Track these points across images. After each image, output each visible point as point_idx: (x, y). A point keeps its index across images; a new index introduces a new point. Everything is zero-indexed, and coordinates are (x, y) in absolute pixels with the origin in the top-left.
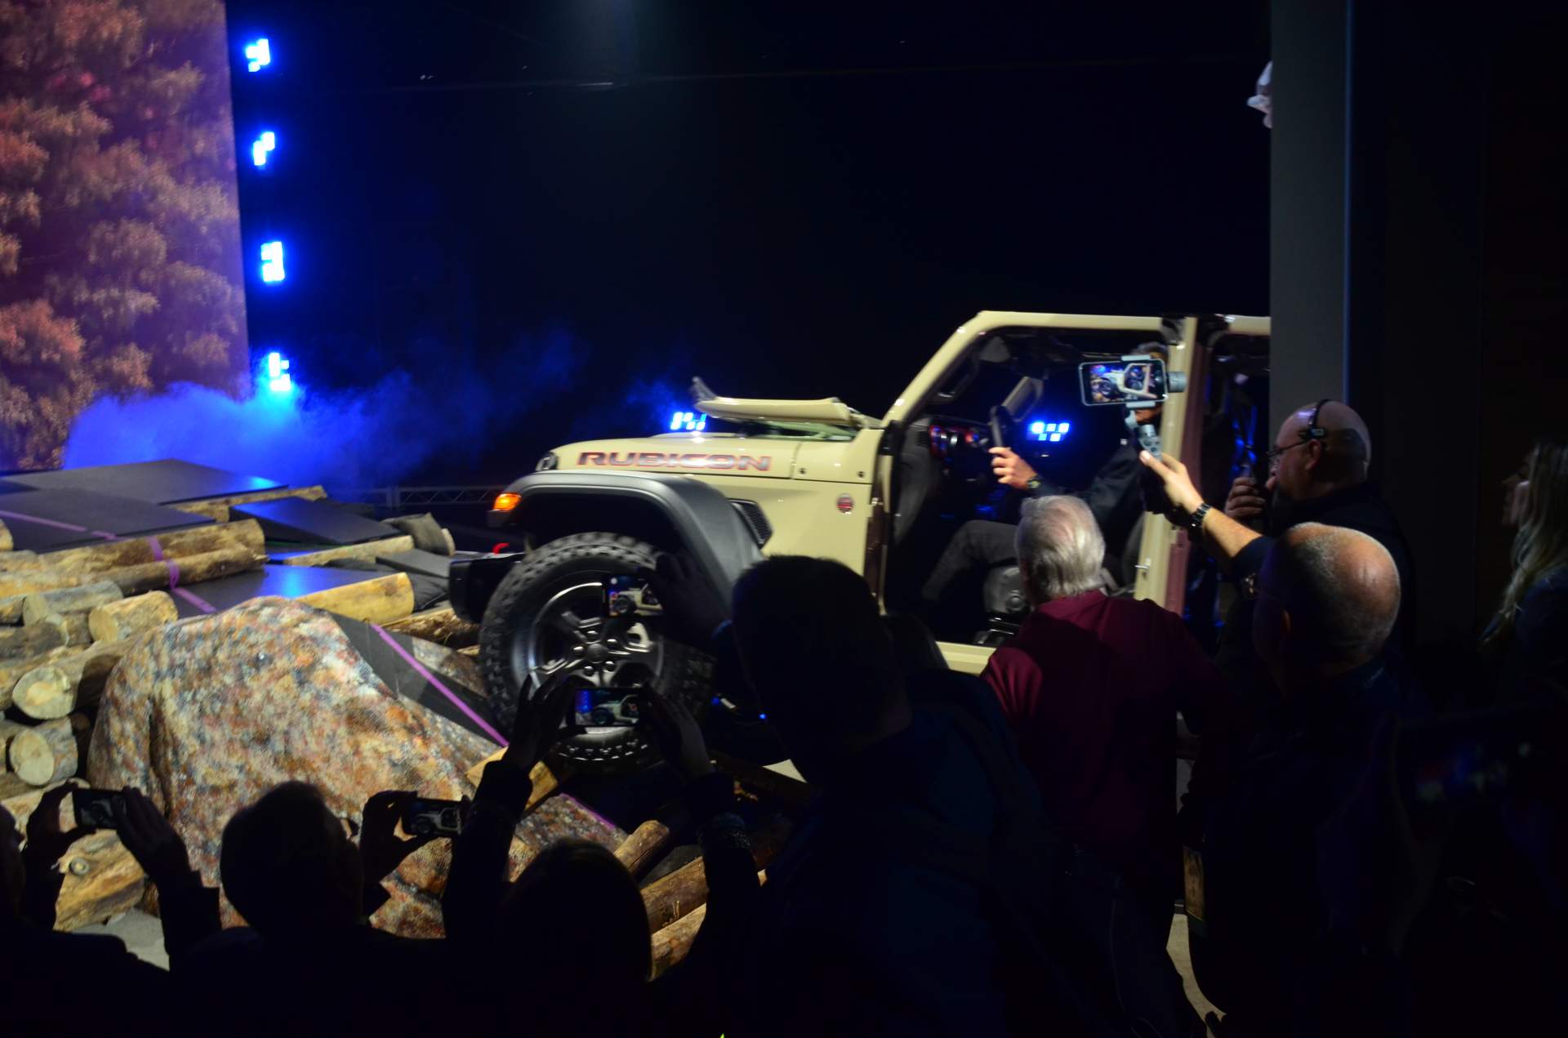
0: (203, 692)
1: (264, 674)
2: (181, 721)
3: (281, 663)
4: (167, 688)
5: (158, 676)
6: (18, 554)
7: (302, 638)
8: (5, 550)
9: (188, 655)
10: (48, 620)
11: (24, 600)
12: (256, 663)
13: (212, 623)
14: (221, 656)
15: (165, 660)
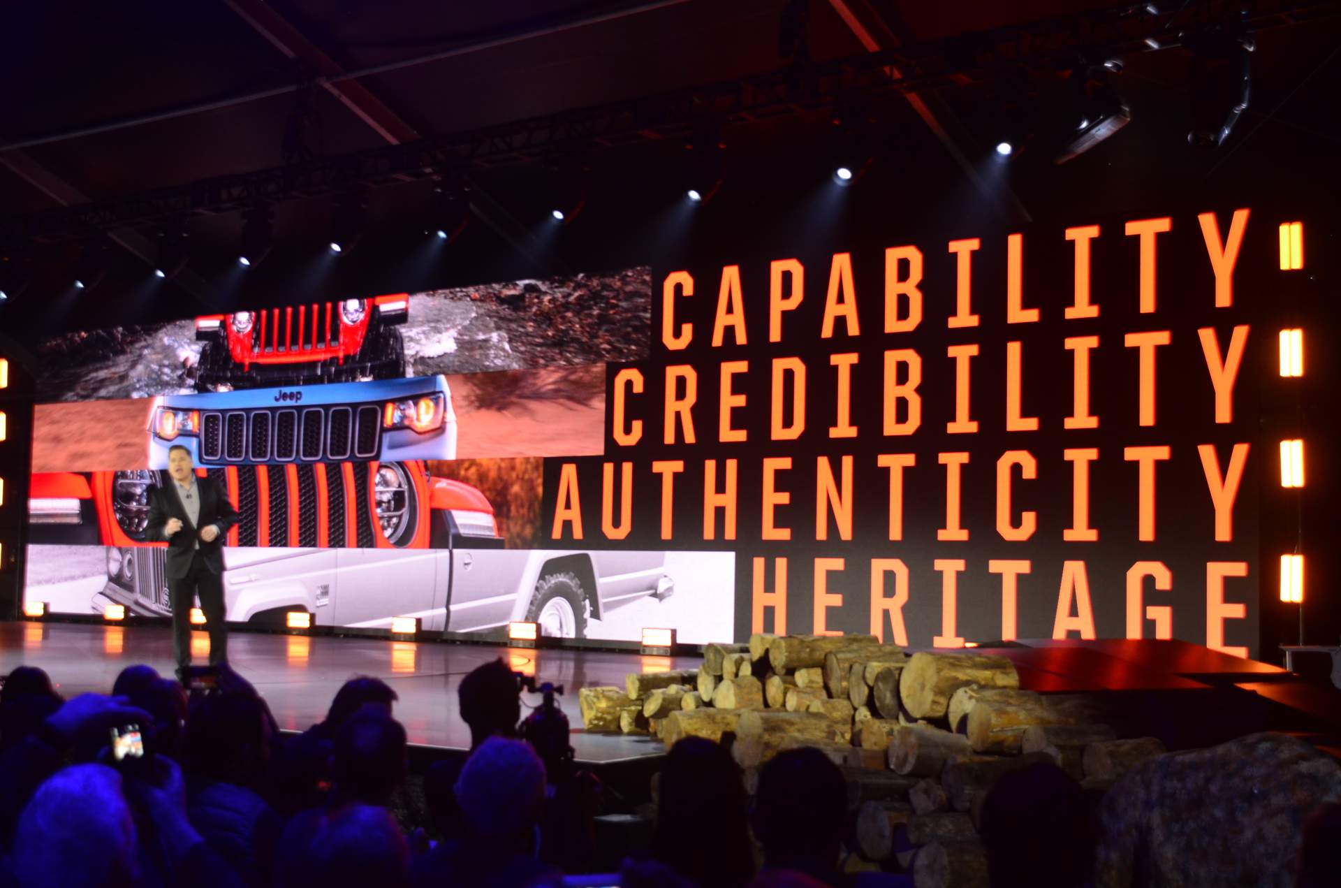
0: (1192, 824)
1: (1258, 811)
2: (1168, 854)
3: (1277, 800)
4: (1156, 818)
5: (1148, 805)
6: (1022, 692)
7: (1301, 776)
8: (1011, 688)
9: (1179, 785)
10: (1044, 751)
11: (1024, 732)
12: (1250, 798)
13: (1207, 754)
14: (1213, 788)
15: (1156, 788)
